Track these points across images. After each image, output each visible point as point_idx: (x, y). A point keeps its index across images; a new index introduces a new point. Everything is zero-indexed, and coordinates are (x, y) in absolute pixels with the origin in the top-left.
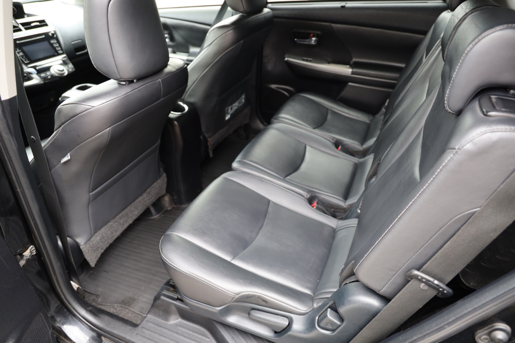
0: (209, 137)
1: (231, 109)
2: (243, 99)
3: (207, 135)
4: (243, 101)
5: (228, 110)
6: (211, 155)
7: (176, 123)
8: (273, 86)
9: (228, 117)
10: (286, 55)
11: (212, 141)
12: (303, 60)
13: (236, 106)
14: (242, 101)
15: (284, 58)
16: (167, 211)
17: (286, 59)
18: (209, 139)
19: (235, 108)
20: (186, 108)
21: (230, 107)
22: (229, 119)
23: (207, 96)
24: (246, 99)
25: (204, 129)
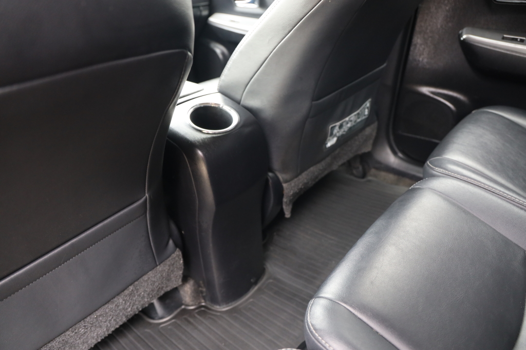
0: (286, 181)
1: (341, 127)
2: (365, 109)
3: (281, 177)
4: (366, 112)
5: (333, 128)
6: (288, 215)
7: (200, 153)
8: (426, 90)
9: (331, 143)
10: (465, 30)
11: (290, 188)
12: (504, 39)
13: (351, 120)
14: (363, 111)
15: (460, 36)
16: (185, 311)
17: (464, 37)
18: (285, 185)
19: (349, 125)
20: (236, 119)
21: (338, 124)
22: (333, 147)
23: (289, 97)
24: (372, 110)
25: (276, 163)
